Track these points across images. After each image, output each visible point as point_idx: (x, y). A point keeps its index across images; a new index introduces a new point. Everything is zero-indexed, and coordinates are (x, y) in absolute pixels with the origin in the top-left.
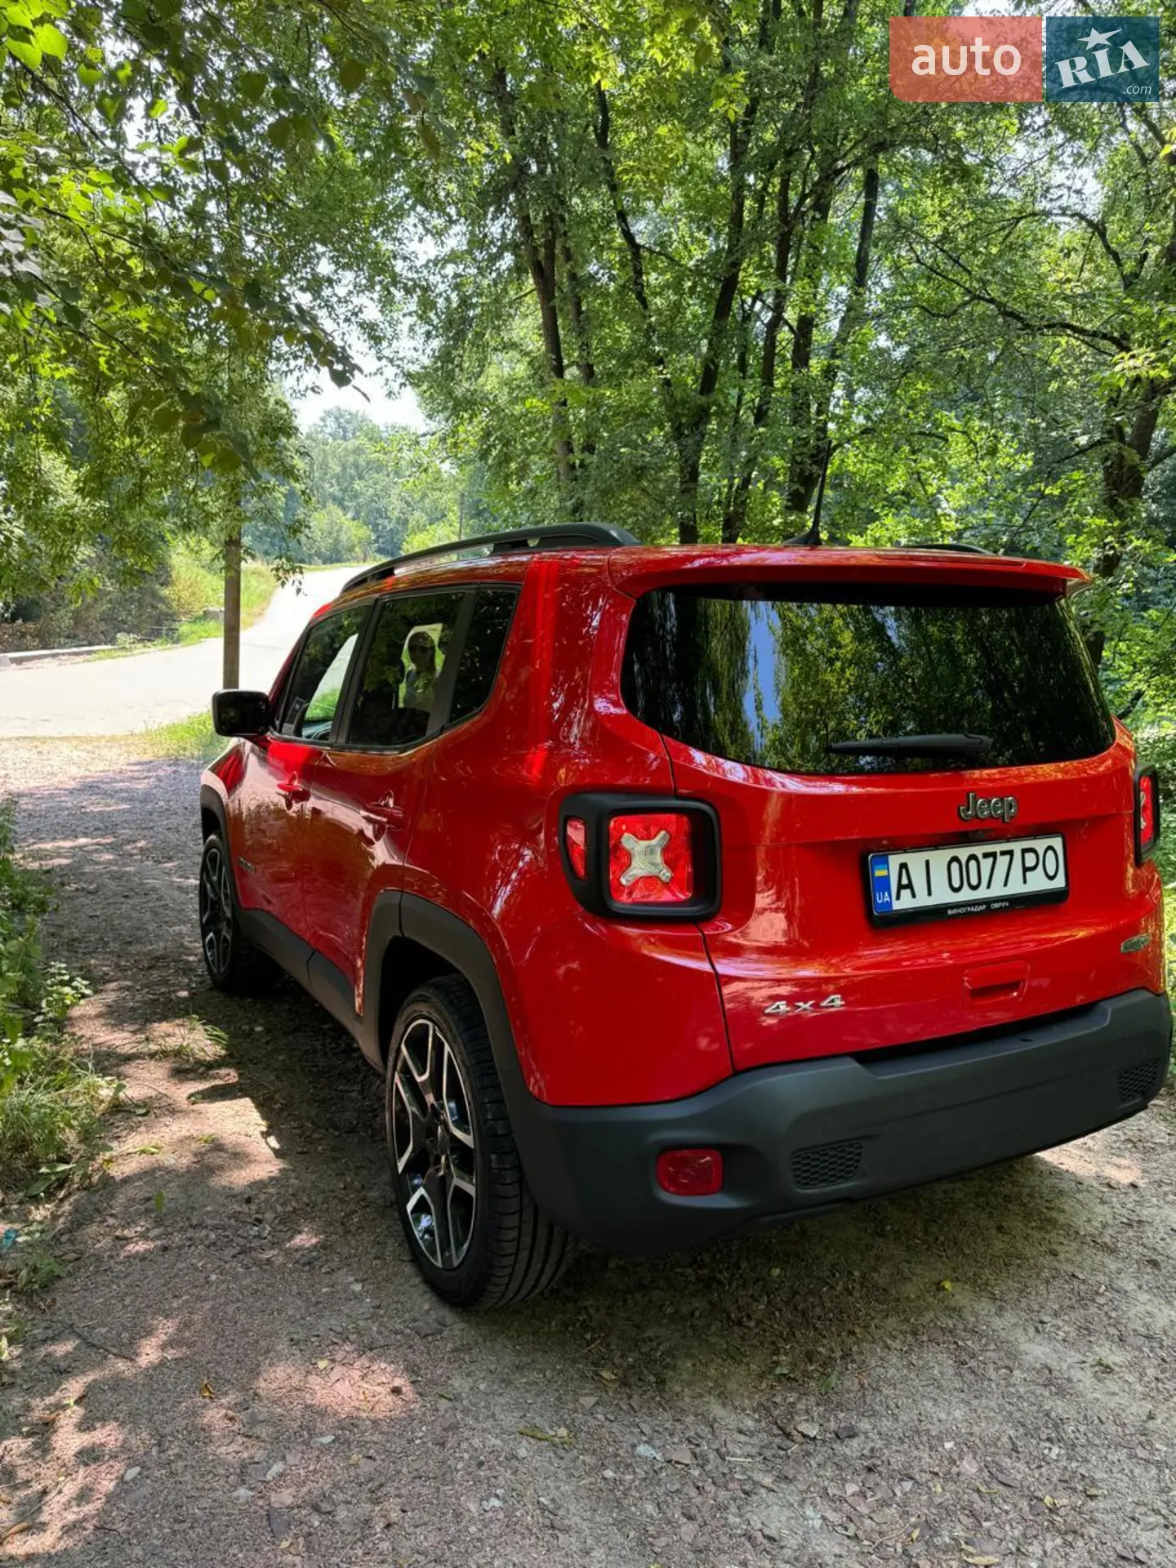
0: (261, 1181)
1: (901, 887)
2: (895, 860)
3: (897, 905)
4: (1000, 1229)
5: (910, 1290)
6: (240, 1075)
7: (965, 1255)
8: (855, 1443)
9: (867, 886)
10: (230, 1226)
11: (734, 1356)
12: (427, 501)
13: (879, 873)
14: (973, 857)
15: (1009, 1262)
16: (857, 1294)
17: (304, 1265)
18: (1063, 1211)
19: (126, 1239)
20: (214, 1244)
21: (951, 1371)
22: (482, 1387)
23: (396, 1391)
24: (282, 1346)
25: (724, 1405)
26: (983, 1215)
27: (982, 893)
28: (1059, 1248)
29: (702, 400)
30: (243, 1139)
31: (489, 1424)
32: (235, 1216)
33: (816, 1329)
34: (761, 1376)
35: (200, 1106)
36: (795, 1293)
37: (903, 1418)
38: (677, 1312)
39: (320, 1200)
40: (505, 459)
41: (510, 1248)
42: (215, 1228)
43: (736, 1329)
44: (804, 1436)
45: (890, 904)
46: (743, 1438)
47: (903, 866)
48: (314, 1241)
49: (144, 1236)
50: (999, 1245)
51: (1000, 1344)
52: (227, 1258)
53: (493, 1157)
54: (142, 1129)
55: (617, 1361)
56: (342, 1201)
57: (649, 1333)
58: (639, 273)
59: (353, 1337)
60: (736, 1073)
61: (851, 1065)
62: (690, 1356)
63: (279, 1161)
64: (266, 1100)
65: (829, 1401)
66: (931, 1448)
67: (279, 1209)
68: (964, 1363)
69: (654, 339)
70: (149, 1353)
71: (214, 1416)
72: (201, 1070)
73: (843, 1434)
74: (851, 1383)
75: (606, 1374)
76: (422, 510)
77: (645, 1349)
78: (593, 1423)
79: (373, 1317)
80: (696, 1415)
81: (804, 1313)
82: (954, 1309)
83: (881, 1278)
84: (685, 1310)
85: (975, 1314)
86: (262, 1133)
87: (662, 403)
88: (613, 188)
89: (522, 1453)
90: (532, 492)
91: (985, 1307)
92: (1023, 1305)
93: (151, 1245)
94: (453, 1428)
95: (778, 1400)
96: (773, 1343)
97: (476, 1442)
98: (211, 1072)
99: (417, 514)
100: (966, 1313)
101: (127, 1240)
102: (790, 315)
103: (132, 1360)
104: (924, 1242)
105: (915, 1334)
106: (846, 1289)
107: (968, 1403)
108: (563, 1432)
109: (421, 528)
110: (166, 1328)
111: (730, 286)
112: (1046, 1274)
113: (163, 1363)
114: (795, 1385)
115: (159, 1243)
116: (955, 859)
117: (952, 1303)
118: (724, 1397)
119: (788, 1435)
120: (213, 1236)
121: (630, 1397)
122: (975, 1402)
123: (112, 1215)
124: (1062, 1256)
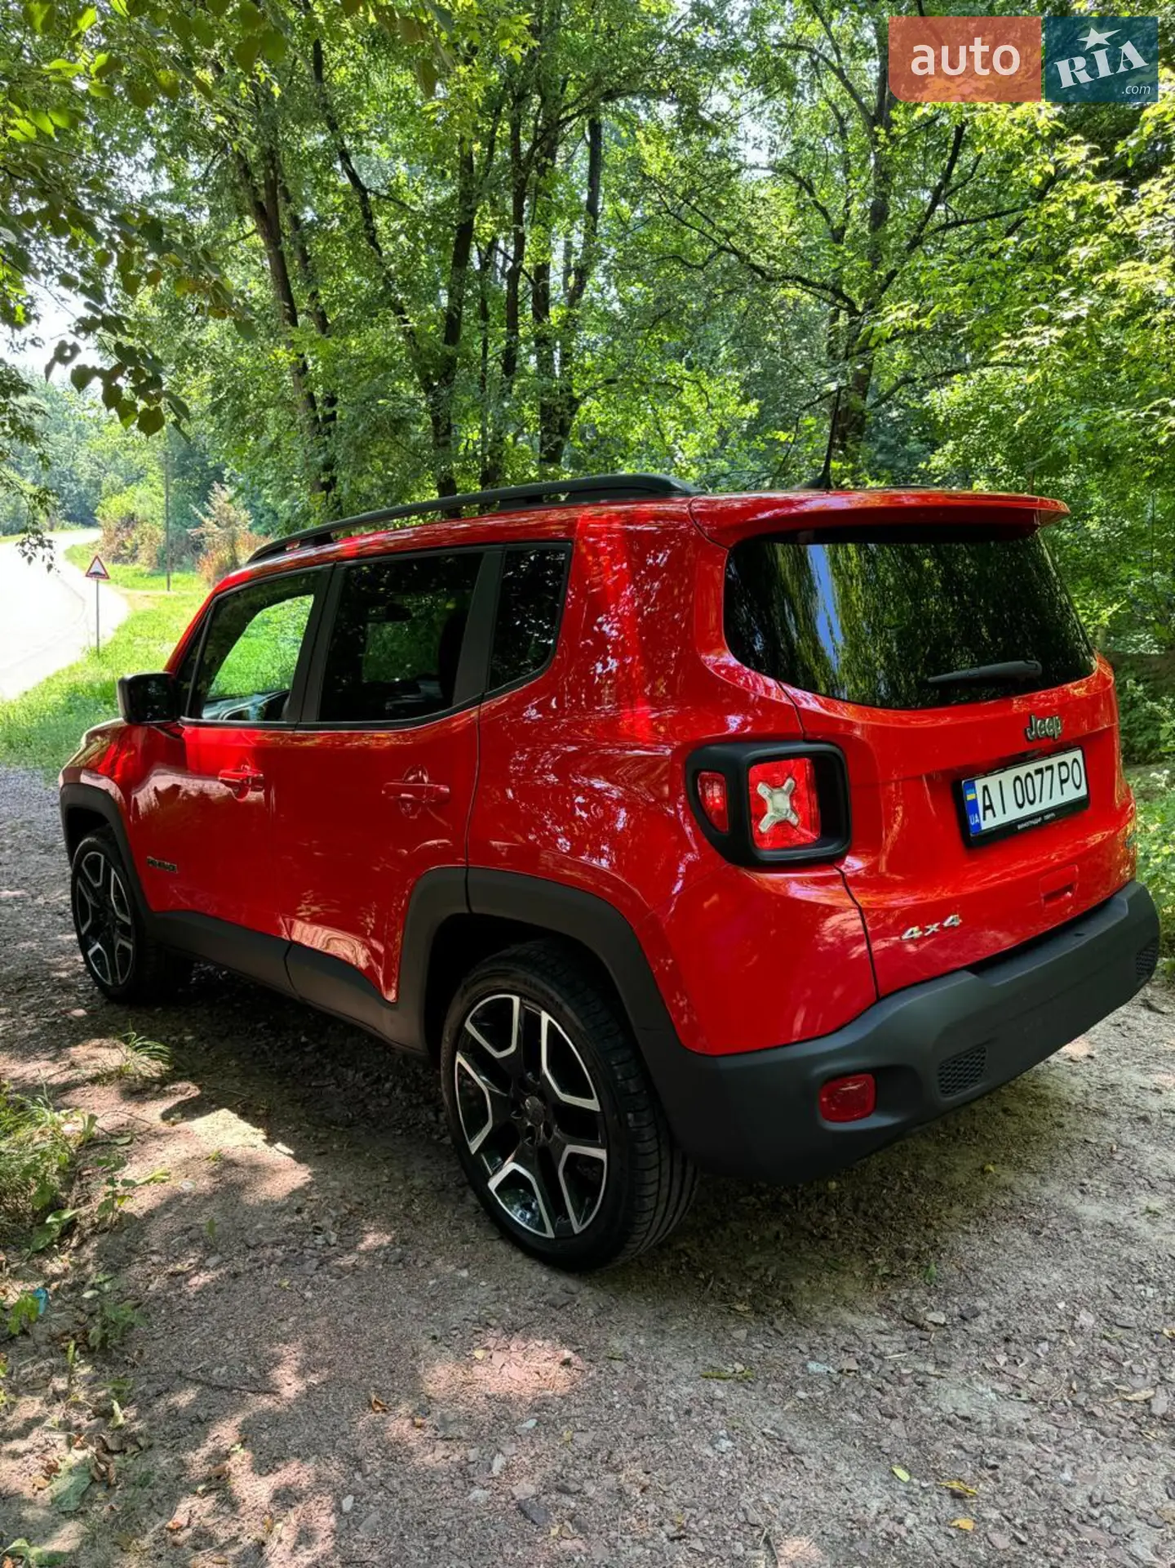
0: (301, 1189)
1: (986, 808)
2: (979, 784)
3: (985, 826)
4: (1005, 1111)
5: (960, 1178)
6: (200, 1087)
7: (989, 1141)
8: (981, 1320)
9: (963, 810)
10: (291, 1240)
11: (834, 1267)
12: (120, 461)
13: (970, 797)
14: (1029, 775)
15: (1028, 1138)
16: (916, 1191)
17: (395, 1263)
18: (1048, 1088)
19: (181, 1273)
20: (286, 1260)
21: (1029, 1242)
22: (642, 1341)
23: (566, 1363)
24: (426, 1345)
25: (853, 1312)
26: (985, 1103)
27: (1038, 807)
28: (1062, 1120)
29: (450, 350)
30: (250, 1151)
31: (671, 1376)
32: (289, 1228)
33: (894, 1229)
34: (868, 1279)
35: (184, 1125)
36: (859, 1199)
37: (1011, 1289)
38: (762, 1238)
39: (370, 1197)
40: (241, 413)
41: (650, 1203)
42: (276, 1244)
43: (822, 1243)
44: (936, 1324)
45: (979, 825)
46: (885, 1338)
47: (985, 788)
48: (389, 1238)
49: (201, 1267)
50: (1012, 1127)
51: (1060, 1211)
52: (311, 1272)
53: (630, 1116)
54: (135, 1158)
55: (739, 1294)
56: (392, 1193)
57: (751, 1262)
58: (368, 216)
59: (494, 1322)
60: (879, 999)
61: (969, 977)
62: (799, 1275)
63: (303, 1167)
64: (244, 1107)
65: (937, 1290)
66: (1048, 1312)
67: (334, 1213)
68: (1039, 1233)
69: (394, 287)
70: (289, 1383)
71: (398, 1426)
72: (157, 1087)
73: (968, 1315)
74: (949, 1269)
75: (739, 1307)
76: (117, 471)
77: (756, 1277)
78: (756, 1353)
79: (500, 1299)
80: (835, 1326)
81: (876, 1217)
82: (1006, 1188)
83: (928, 1171)
84: (768, 1234)
85: (1026, 1189)
86: (266, 1141)
87: (409, 354)
88: (333, 126)
89: (719, 1394)
90: (274, 448)
91: (1031, 1182)
92: (1058, 1173)
93: (214, 1274)
94: (641, 1386)
95: (895, 1298)
96: (862, 1249)
97: (672, 1393)
98: (167, 1089)
99: (111, 476)
100: (1017, 1189)
101: (186, 1276)
102: (527, 265)
103: (276, 1393)
104: (949, 1136)
105: (983, 1216)
106: (903, 1187)
107: (1059, 1265)
108: (739, 1367)
109: (117, 491)
110: (291, 1354)
111: (466, 233)
112: (1062, 1144)
113: (311, 1389)
114: (899, 1280)
115: (223, 1271)
116: (1018, 778)
117: (1001, 1182)
118: (850, 1305)
119: (920, 1327)
120: (279, 1252)
121: (772, 1323)
122: (1064, 1263)
123: (153, 1252)
124: (1067, 1127)
